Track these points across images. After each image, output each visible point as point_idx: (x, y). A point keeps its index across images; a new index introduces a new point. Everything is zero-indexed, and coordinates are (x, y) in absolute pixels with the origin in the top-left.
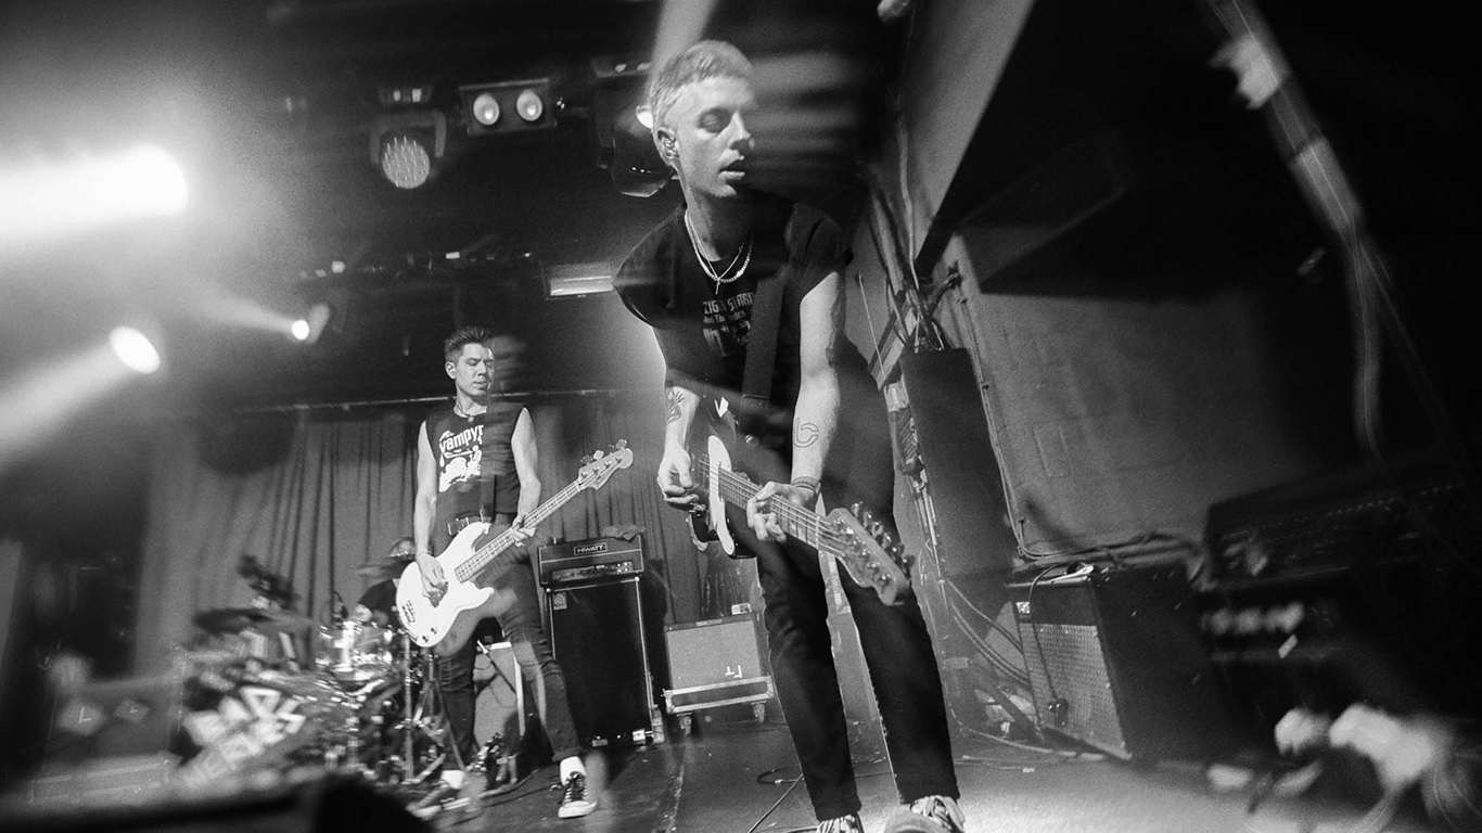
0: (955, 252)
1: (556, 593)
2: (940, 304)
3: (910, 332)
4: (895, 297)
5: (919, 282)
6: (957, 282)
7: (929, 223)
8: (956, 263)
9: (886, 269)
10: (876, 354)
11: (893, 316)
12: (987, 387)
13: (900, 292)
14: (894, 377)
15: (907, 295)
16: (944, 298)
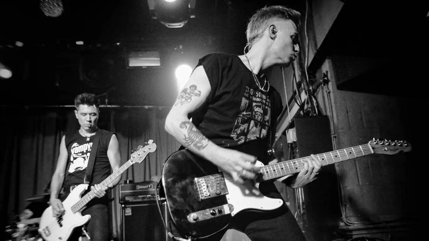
0: (326, 67)
1: (126, 207)
2: (318, 90)
3: (303, 101)
4: (297, 83)
5: (308, 77)
6: (326, 82)
7: (315, 51)
8: (327, 72)
9: (294, 69)
10: (287, 106)
11: (295, 93)
12: (335, 137)
13: (299, 82)
14: (291, 126)
15: (302, 84)
16: (320, 87)
